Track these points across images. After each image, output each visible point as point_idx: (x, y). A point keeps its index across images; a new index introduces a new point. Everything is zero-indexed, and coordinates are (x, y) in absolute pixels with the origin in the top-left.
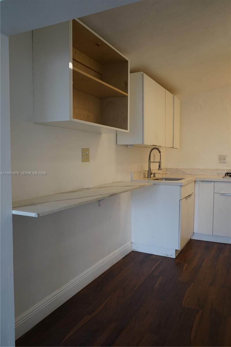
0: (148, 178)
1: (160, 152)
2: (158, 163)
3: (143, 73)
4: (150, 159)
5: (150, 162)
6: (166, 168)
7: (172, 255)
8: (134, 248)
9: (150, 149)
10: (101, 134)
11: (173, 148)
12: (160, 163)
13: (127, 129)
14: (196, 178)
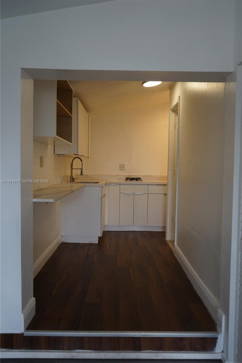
0: (70, 182)
1: (82, 161)
2: (80, 170)
3: (77, 98)
4: (72, 167)
5: (72, 169)
6: (77, 175)
7: (95, 241)
8: (63, 240)
9: (73, 158)
10: (48, 145)
11: (88, 158)
12: (81, 169)
13: (72, 143)
14: (106, 182)
